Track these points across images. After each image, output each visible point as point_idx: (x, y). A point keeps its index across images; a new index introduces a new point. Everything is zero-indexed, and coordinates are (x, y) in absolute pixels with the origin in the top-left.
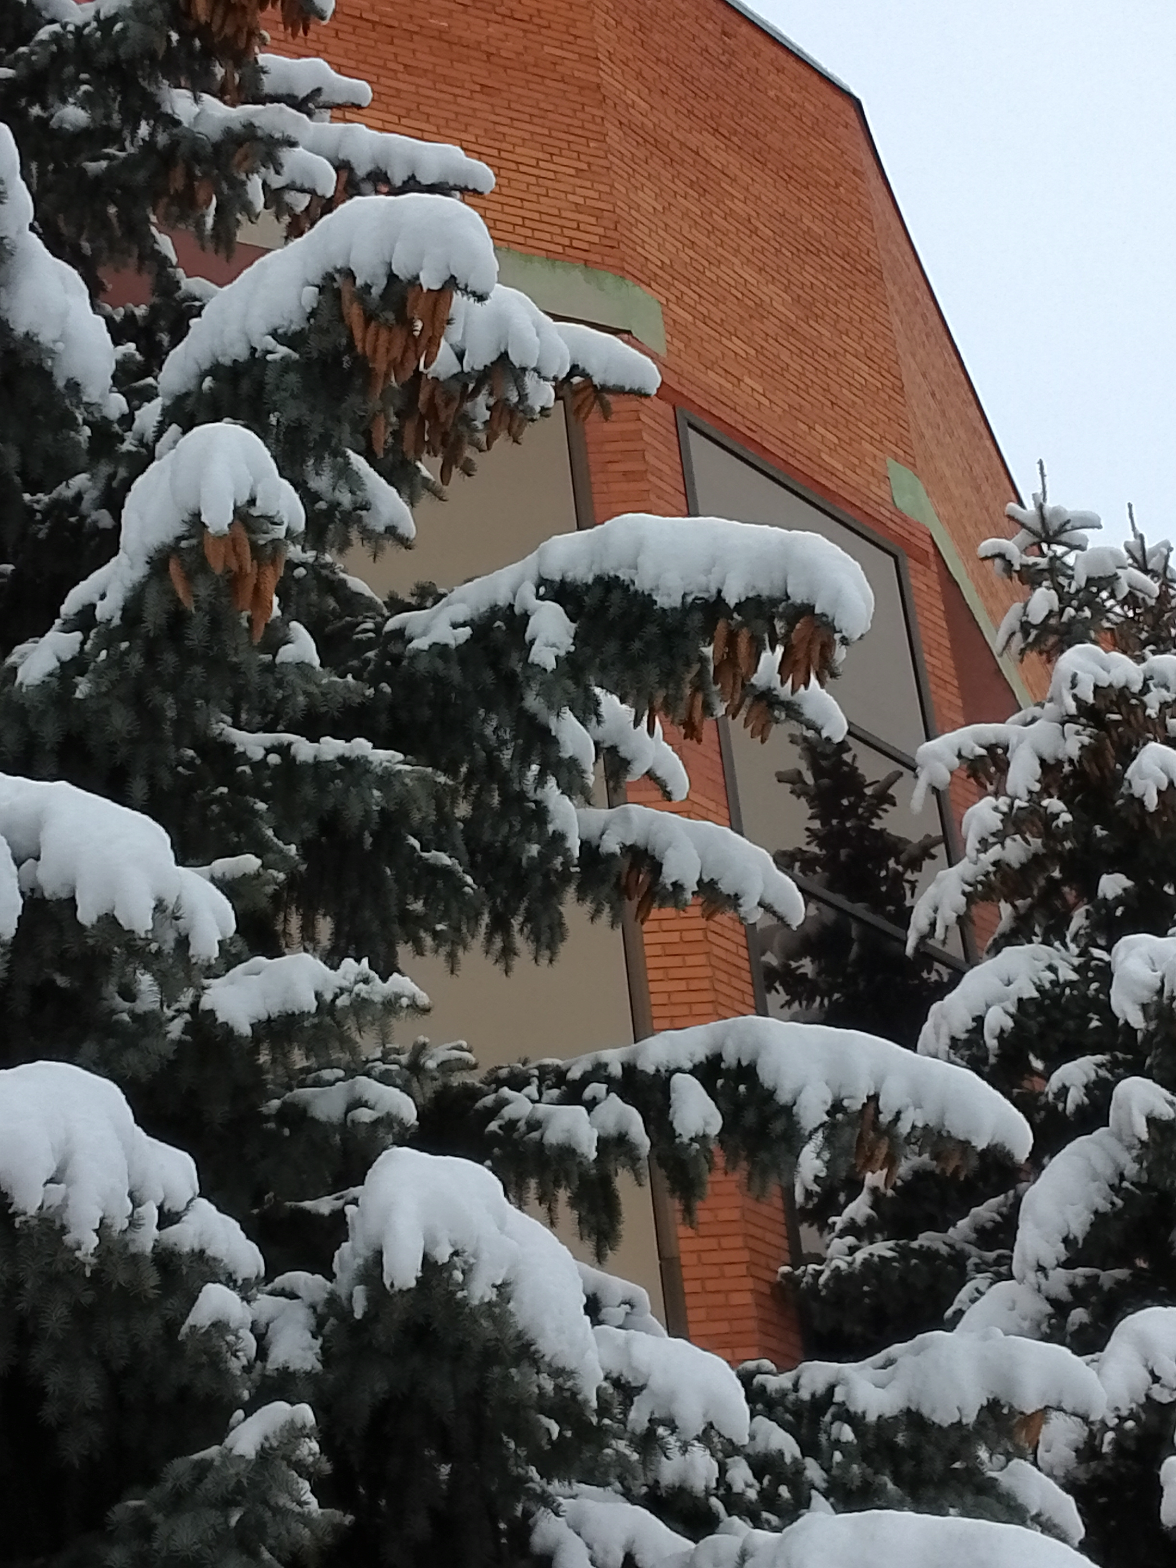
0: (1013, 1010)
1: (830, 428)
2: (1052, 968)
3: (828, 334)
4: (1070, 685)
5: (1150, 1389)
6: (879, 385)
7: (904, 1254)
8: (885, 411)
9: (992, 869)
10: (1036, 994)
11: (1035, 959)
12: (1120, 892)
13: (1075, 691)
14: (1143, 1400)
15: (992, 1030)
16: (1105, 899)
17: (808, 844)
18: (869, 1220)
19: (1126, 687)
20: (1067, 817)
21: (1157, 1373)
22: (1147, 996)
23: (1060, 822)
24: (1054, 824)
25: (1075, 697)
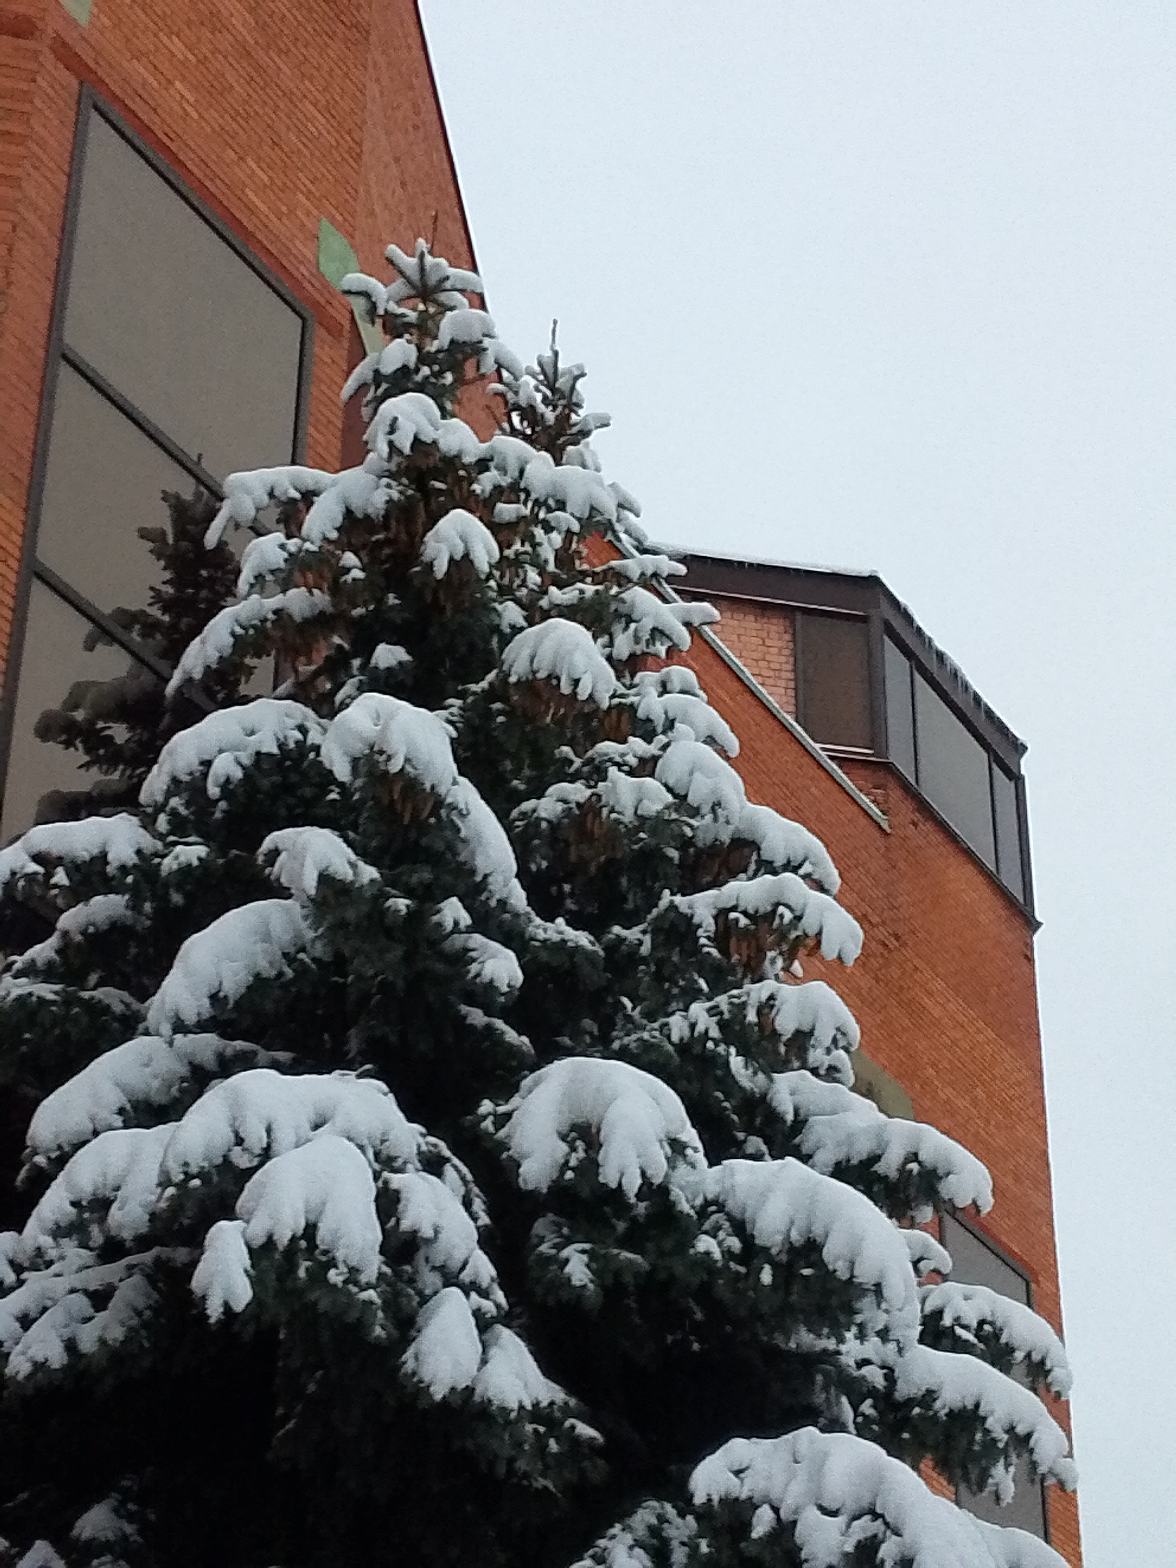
0: (246, 762)
1: (264, 165)
2: (302, 729)
3: (289, 72)
4: (387, 429)
5: (230, 1150)
6: (334, 144)
7: (68, 1001)
8: (334, 172)
9: (271, 616)
10: (275, 751)
11: (287, 716)
12: (394, 663)
13: (392, 437)
14: (220, 1160)
15: (217, 776)
16: (376, 668)
17: (150, 605)
18: (50, 964)
19: (458, 457)
20: (357, 574)
21: (242, 1135)
22: (359, 748)
23: (349, 578)
24: (343, 579)
25: (391, 444)
